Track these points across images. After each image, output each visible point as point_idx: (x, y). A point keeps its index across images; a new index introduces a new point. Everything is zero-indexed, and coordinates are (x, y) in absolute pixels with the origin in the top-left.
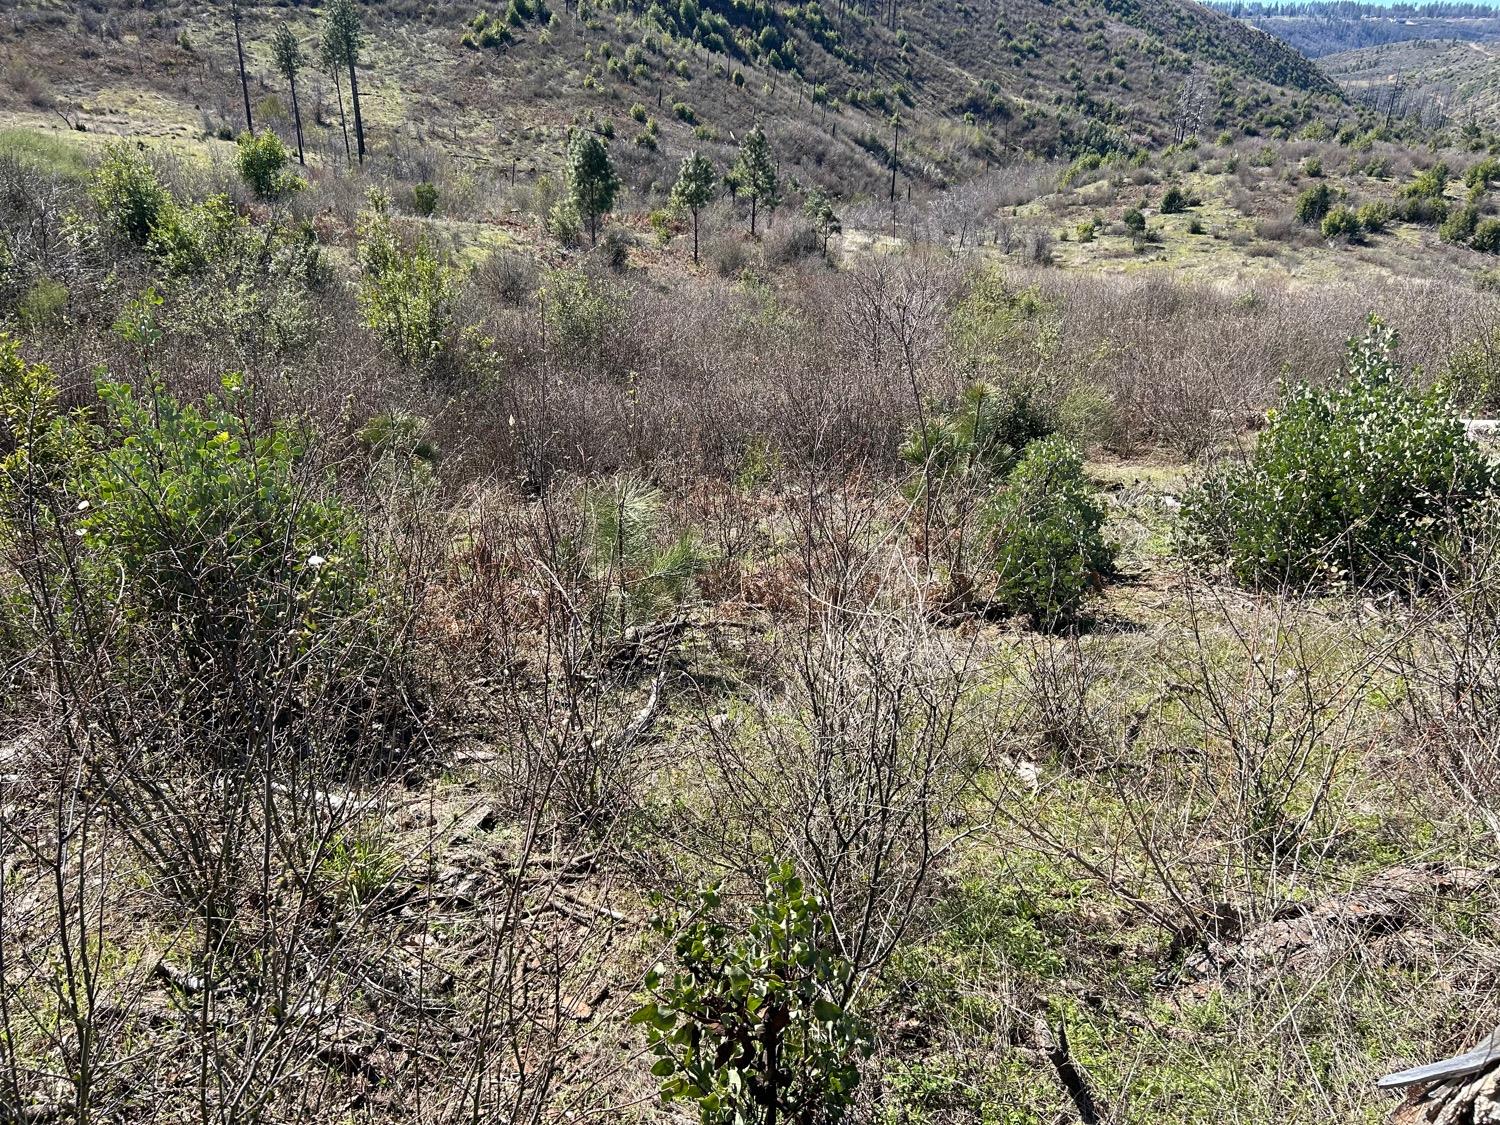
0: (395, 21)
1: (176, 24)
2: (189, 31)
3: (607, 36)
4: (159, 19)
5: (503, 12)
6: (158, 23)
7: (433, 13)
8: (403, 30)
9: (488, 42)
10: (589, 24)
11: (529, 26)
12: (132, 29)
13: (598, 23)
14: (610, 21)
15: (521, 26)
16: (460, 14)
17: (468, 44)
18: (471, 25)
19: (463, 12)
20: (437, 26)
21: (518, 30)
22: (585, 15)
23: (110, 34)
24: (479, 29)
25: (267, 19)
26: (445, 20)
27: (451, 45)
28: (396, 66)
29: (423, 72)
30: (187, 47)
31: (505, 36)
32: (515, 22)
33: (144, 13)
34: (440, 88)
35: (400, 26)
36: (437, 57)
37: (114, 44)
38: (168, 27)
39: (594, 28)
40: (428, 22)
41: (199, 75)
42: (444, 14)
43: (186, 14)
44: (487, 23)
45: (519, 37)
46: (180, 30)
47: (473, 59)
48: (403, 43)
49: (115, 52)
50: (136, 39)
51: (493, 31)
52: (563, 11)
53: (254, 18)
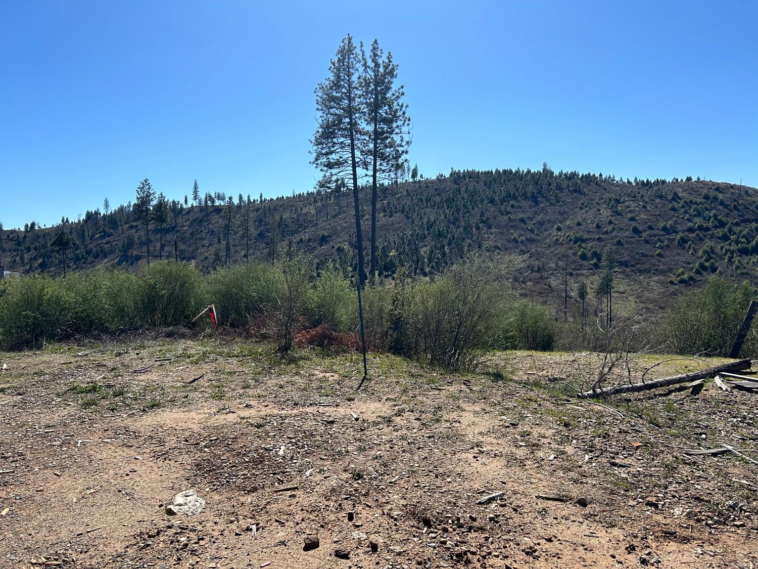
0: (638, 274)
1: (547, 278)
2: (552, 280)
3: (749, 277)
4: (542, 276)
5: (692, 268)
6: (541, 278)
7: (657, 270)
8: (641, 277)
9: (682, 281)
10: (739, 272)
11: (705, 274)
12: (531, 280)
13: (745, 271)
14: (752, 270)
15: (701, 274)
16: (670, 270)
17: (672, 282)
18: (675, 274)
19: (671, 269)
20: (657, 275)
21: (698, 275)
22: (737, 268)
23: (522, 282)
24: (679, 275)
25: (583, 275)
26: (662, 272)
27: (662, 283)
28: (635, 292)
29: (647, 294)
30: (550, 286)
31: (691, 278)
32: (698, 272)
33: (537, 274)
34: (653, 301)
35: (640, 276)
36: (655, 288)
37: (523, 286)
38: (544, 279)
39: (742, 274)
40: (654, 274)
41: (552, 297)
42: (662, 270)
43: (551, 274)
44: (683, 273)
45: (699, 279)
46: (549, 280)
47: (672, 288)
48: (641, 283)
49: (523, 289)
50: (531, 283)
51: (686, 277)
52: (725, 266)
53: (578, 275)
